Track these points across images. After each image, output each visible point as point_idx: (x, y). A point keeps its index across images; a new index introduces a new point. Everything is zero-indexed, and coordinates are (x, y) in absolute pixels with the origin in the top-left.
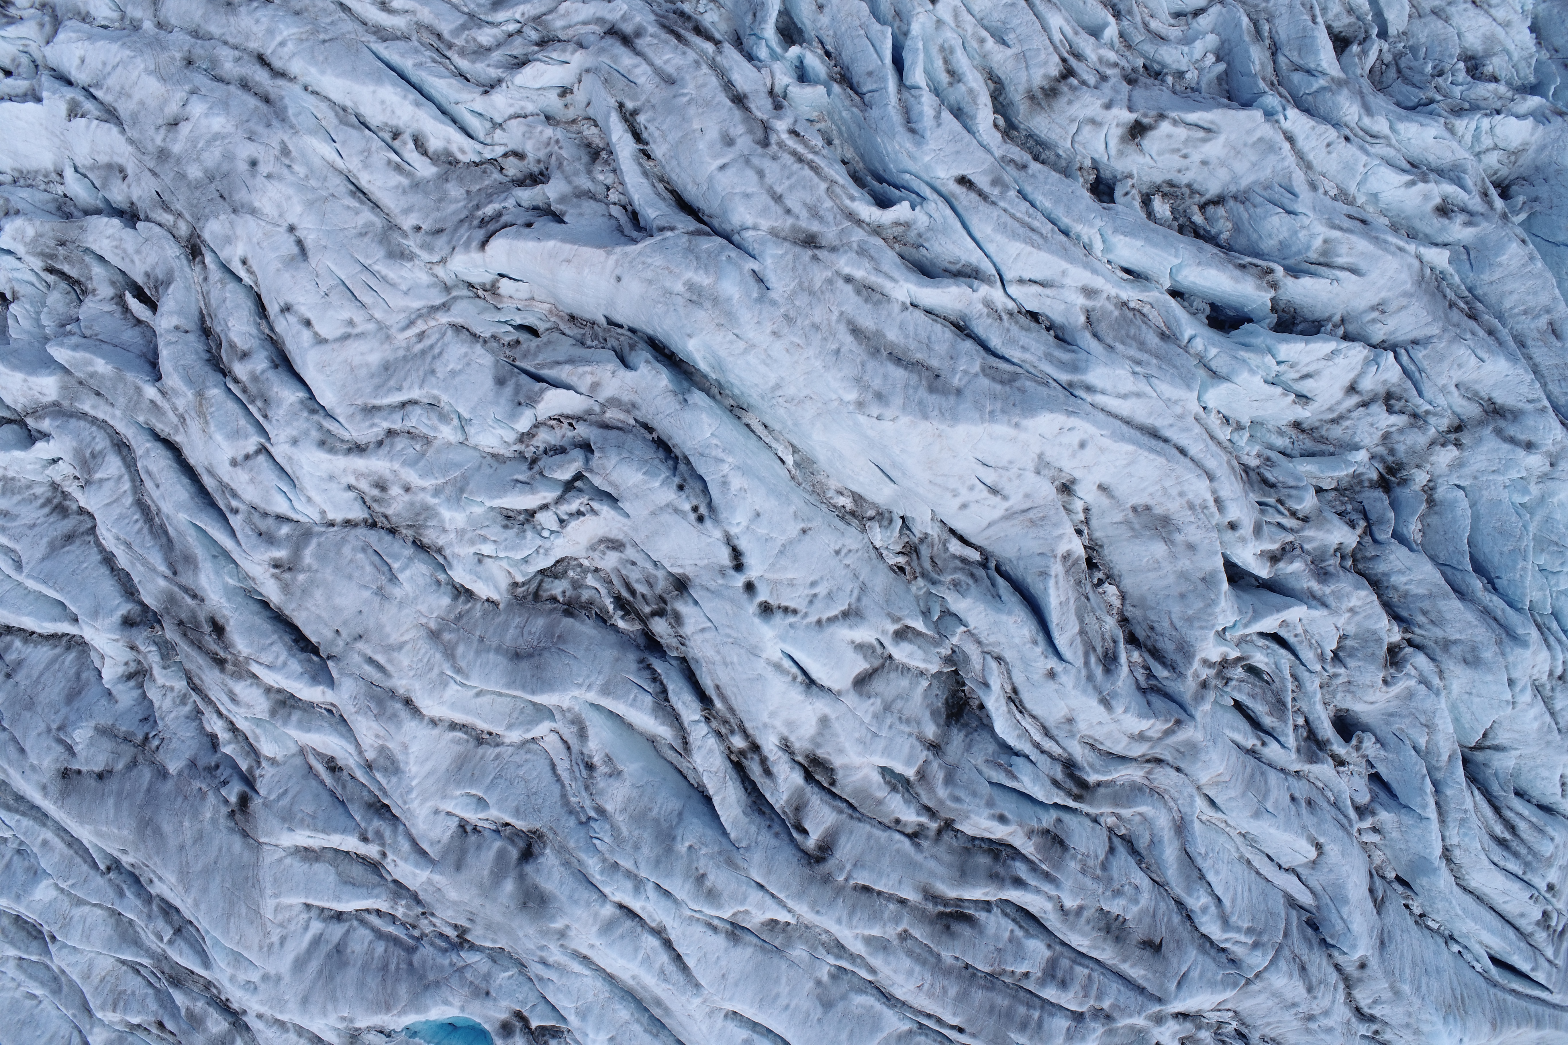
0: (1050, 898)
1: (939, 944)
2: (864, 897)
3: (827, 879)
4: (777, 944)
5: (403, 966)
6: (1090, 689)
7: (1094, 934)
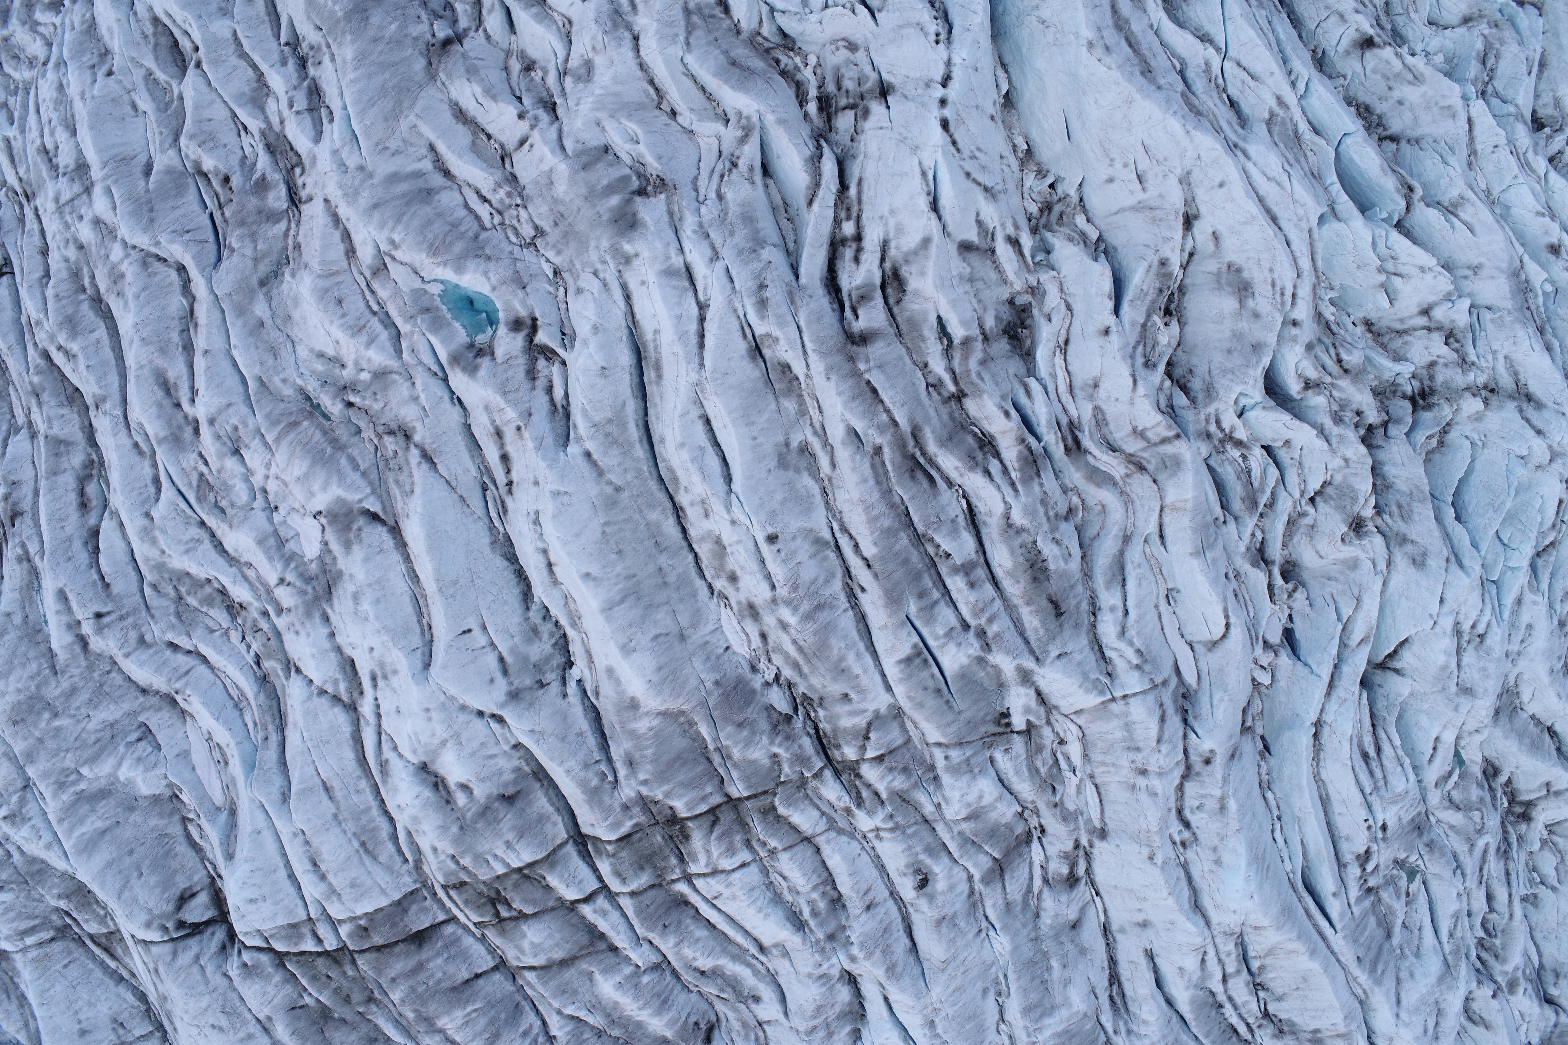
0: (1005, 502)
1: (899, 478)
2: (869, 395)
3: (852, 359)
4: (777, 386)
5: (470, 234)
6: (1129, 361)
7: (1021, 559)
